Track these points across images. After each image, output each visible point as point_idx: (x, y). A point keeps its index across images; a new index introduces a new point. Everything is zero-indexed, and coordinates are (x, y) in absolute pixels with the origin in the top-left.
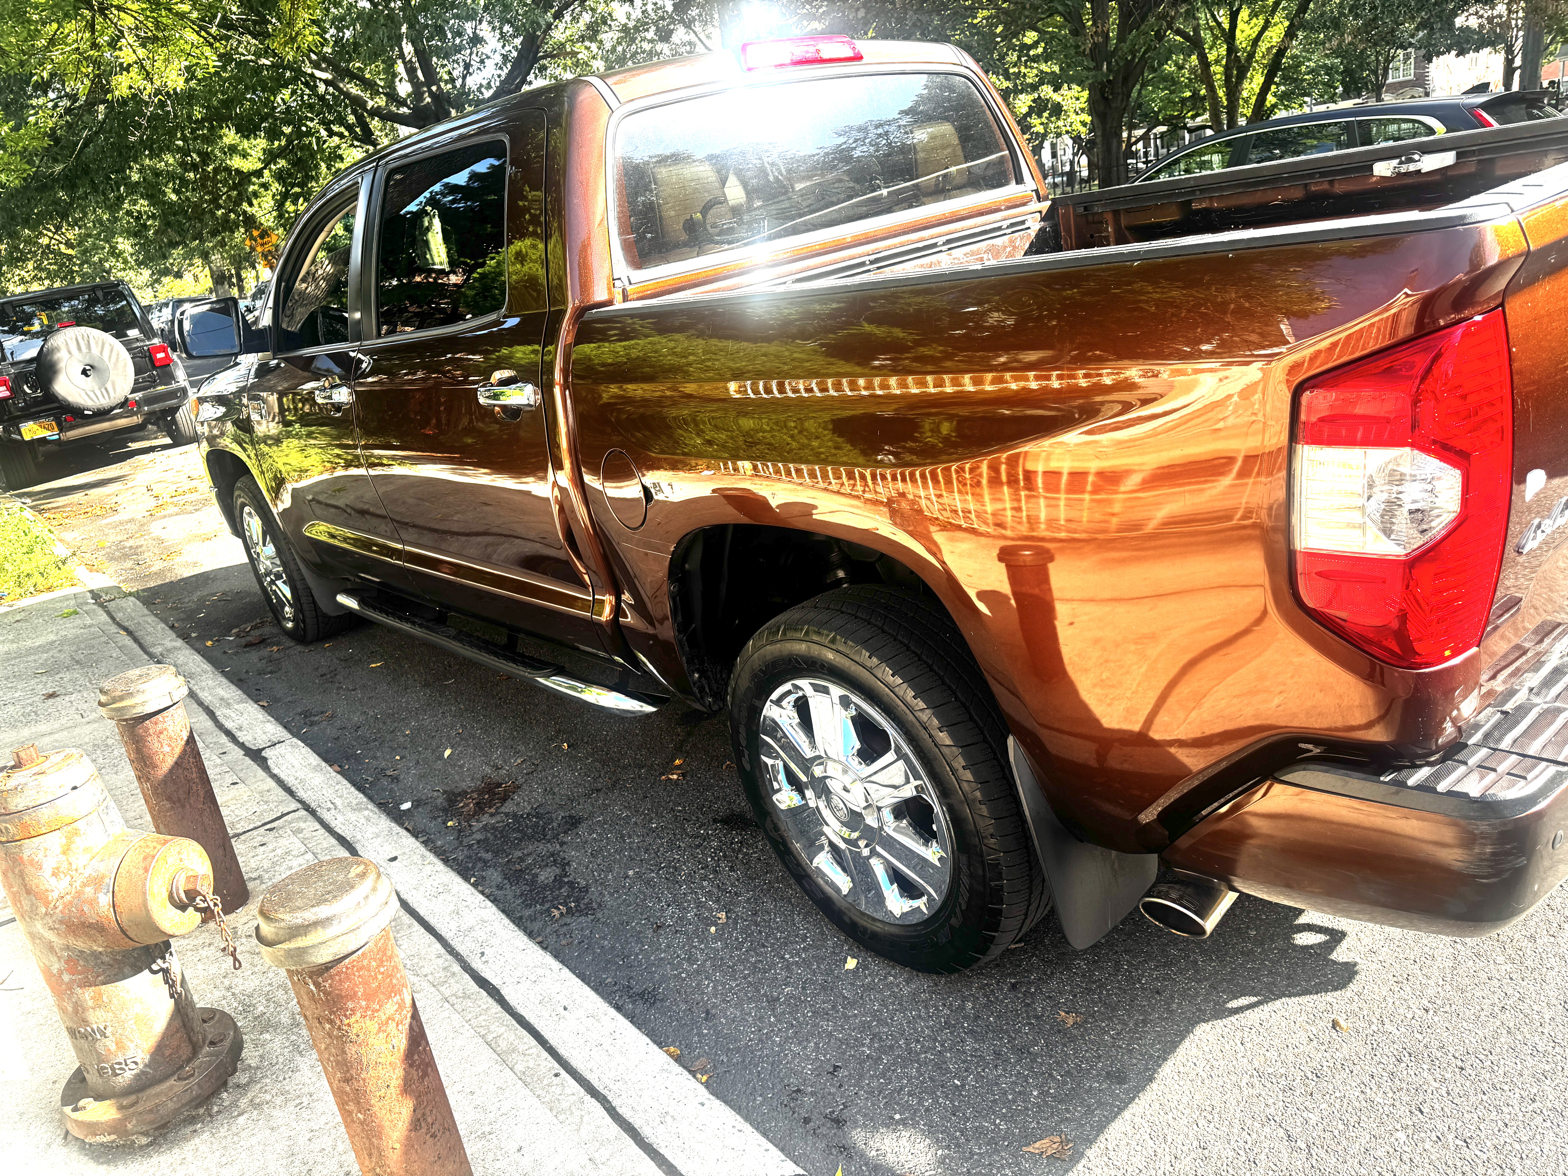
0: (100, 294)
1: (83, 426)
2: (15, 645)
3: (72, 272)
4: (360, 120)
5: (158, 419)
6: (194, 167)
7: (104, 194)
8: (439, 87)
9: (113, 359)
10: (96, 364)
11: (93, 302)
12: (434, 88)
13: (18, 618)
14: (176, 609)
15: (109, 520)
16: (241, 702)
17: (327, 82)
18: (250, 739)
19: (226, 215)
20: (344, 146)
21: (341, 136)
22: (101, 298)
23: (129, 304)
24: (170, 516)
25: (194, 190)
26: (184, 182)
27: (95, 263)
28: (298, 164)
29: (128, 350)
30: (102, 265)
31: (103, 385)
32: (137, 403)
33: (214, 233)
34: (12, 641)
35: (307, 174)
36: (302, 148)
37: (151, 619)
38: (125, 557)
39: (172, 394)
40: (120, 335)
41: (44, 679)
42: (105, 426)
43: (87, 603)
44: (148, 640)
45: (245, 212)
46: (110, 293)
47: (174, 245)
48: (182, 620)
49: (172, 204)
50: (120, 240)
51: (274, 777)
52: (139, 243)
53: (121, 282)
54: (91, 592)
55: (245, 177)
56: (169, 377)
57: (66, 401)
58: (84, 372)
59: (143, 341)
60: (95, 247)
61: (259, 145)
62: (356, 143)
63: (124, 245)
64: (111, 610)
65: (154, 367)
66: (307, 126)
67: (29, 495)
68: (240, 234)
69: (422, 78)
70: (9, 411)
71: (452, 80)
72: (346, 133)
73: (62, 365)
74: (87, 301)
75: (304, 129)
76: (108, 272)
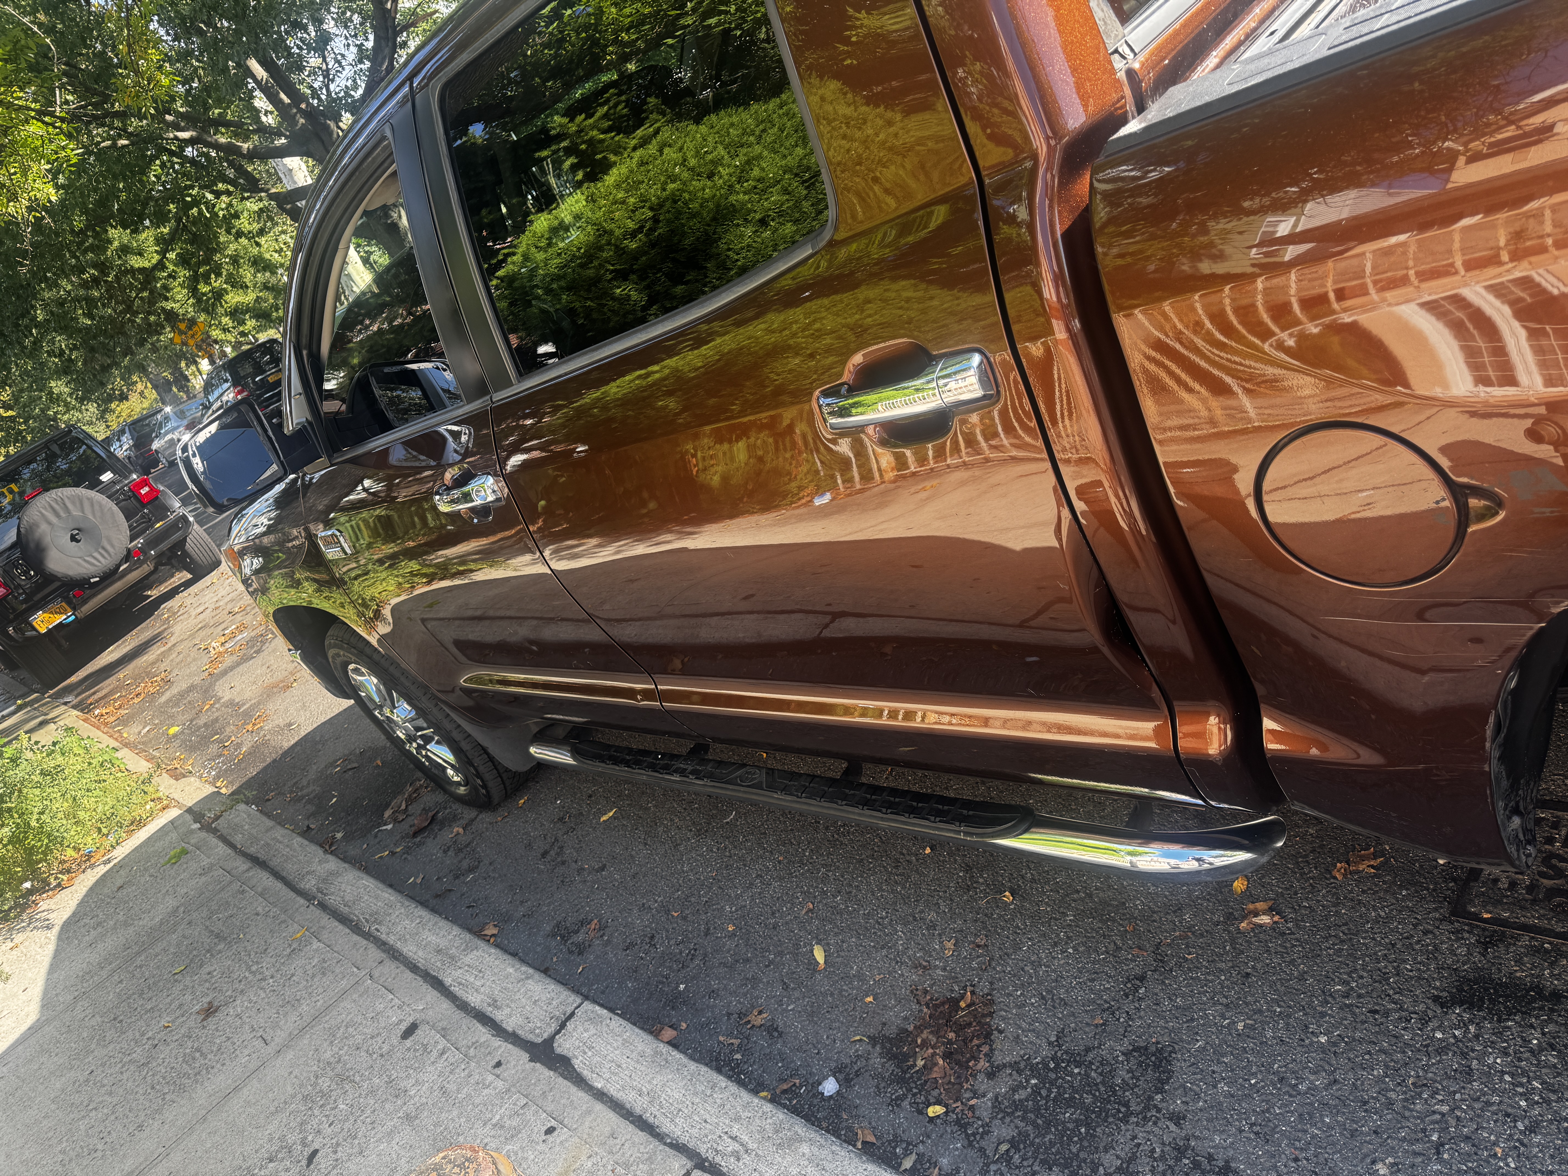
0: (55, 448)
1: (94, 595)
2: (131, 930)
3: (20, 432)
4: (241, 171)
5: (169, 559)
6: (96, 281)
7: (19, 343)
8: (308, 104)
9: (98, 514)
10: (82, 526)
11: (51, 458)
12: (303, 106)
13: (119, 882)
14: (299, 799)
15: (167, 695)
16: (468, 949)
17: (192, 142)
18: (521, 1021)
19: (146, 319)
20: (234, 202)
21: (228, 193)
22: (58, 452)
23: (89, 447)
24: (232, 668)
25: (104, 305)
26: (91, 302)
27: (38, 416)
28: (195, 239)
29: (109, 497)
30: (46, 415)
31: (98, 546)
32: (142, 551)
33: (142, 343)
34: (126, 924)
35: (208, 249)
36: (195, 221)
37: (279, 833)
38: (204, 742)
39: (174, 527)
40: (95, 484)
41: (188, 981)
42: (118, 587)
43: (192, 832)
44: (290, 869)
45: (163, 309)
46: (66, 442)
47: (106, 369)
48: (313, 815)
49: (88, 328)
50: (53, 384)
51: (601, 1096)
52: (72, 380)
53: (71, 428)
54: (189, 810)
55: (148, 275)
56: (163, 510)
57: (66, 576)
58: (73, 538)
59: (120, 482)
60: (33, 401)
61: (148, 237)
62: (246, 195)
63: (59, 386)
64: (225, 832)
65: (144, 506)
66: (190, 195)
67: (68, 690)
68: (168, 334)
69: (287, 100)
70: (12, 608)
71: (315, 94)
72: (231, 189)
73: (47, 540)
74: (46, 459)
75: (189, 199)
76: (55, 419)
